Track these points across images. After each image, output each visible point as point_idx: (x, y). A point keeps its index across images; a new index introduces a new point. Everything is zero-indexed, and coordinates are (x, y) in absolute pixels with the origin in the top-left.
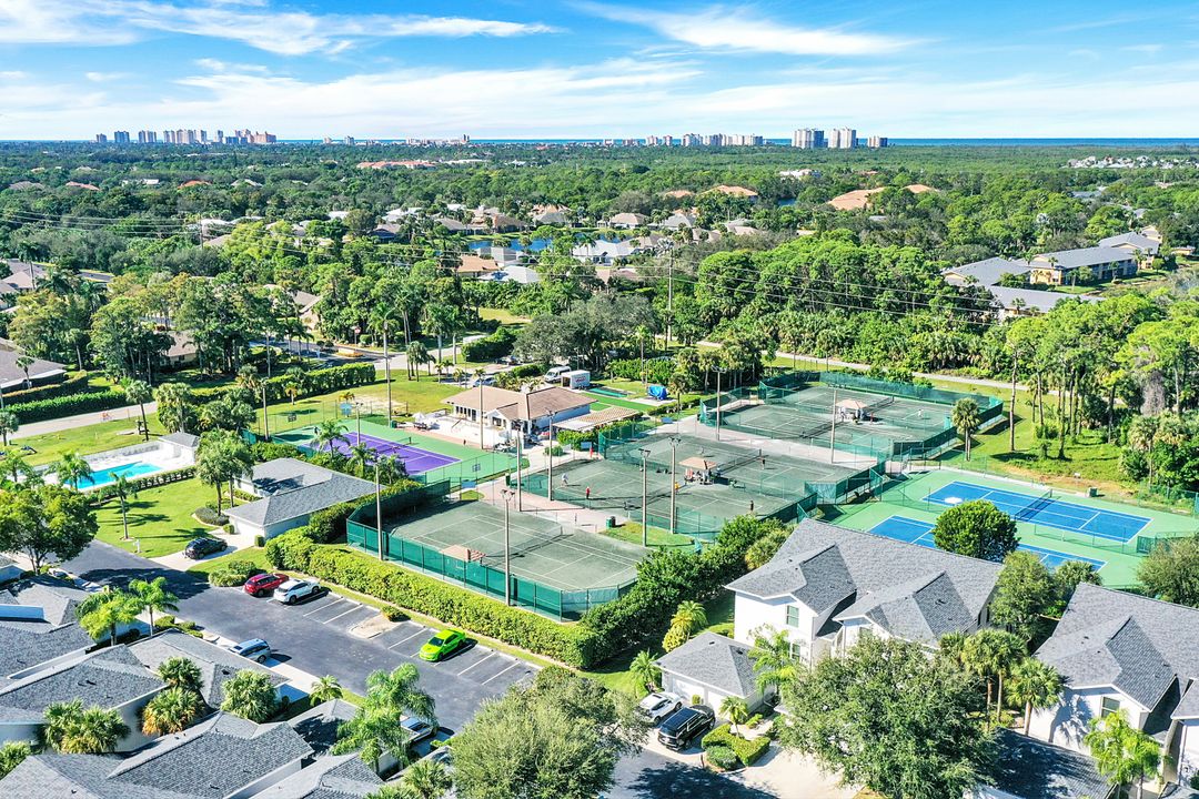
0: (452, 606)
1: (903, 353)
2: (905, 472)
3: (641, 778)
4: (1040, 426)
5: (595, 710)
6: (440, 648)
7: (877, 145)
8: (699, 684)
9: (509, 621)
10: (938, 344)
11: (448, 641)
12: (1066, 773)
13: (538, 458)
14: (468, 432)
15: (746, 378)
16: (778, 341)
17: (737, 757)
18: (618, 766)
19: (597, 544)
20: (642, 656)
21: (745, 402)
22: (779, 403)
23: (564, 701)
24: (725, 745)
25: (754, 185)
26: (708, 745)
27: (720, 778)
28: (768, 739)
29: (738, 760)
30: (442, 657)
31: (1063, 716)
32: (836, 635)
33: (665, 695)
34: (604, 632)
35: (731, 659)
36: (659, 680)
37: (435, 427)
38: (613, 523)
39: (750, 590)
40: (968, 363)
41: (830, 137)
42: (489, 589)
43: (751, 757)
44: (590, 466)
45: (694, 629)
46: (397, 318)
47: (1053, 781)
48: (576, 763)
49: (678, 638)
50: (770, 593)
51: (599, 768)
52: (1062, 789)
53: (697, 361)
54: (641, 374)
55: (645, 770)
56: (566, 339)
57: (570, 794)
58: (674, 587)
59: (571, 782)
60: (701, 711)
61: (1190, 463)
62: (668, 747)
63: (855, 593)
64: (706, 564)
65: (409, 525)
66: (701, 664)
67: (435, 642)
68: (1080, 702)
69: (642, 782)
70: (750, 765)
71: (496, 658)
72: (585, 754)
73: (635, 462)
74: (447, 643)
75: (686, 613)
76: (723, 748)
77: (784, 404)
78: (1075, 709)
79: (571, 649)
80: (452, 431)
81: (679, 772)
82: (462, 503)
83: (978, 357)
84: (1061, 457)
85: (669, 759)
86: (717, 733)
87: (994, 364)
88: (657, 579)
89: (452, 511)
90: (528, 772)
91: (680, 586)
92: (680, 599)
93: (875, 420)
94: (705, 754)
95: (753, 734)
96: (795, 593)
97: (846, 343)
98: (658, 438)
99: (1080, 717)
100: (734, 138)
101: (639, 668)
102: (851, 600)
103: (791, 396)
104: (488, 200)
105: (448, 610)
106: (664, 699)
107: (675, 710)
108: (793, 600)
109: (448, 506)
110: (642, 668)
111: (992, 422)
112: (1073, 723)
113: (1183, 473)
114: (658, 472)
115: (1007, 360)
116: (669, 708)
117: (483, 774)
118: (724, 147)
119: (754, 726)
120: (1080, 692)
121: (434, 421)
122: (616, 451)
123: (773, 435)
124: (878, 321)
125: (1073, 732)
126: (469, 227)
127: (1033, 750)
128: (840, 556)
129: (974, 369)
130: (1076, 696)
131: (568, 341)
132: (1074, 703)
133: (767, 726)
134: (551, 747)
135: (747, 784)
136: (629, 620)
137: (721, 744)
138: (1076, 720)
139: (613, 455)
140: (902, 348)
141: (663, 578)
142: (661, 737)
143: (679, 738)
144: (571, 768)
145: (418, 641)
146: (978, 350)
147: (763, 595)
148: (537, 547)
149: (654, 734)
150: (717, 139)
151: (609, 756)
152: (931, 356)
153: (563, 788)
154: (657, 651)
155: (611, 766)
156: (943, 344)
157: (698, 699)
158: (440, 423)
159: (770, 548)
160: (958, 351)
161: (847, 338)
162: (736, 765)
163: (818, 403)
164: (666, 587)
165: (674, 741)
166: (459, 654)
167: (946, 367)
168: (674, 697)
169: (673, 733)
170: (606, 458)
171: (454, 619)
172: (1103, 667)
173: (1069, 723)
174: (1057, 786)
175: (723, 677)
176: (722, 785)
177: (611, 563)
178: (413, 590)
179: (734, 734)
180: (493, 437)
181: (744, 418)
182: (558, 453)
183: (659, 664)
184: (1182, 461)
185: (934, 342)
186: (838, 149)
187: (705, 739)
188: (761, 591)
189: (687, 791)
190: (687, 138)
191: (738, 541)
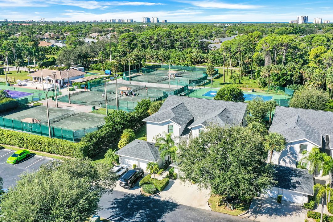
0: (23, 140)
1: (185, 60)
2: (194, 89)
3: (113, 203)
4: (231, 75)
5: (88, 173)
6: (17, 158)
7: (164, 22)
8: (135, 160)
9: (49, 143)
10: (195, 56)
11: (21, 155)
12: (296, 176)
13: (65, 92)
14: (39, 85)
15: (137, 68)
16: (146, 59)
17: (156, 188)
18: (101, 199)
19: (89, 116)
20: (109, 151)
21: (138, 74)
22: (149, 74)
23: (70, 170)
24: (150, 183)
25: (132, 28)
26: (142, 184)
27: (149, 198)
28: (168, 179)
29: (157, 189)
30: (17, 162)
31: (284, 154)
32: (188, 135)
33: (121, 165)
34: (92, 143)
35: (148, 148)
36: (117, 160)
37: (26, 85)
38: (94, 108)
39: (153, 121)
40: (204, 62)
41: (151, 20)
42: (42, 134)
43: (162, 187)
44: (85, 93)
45: (130, 140)
46: (11, 51)
47: (293, 180)
48: (75, 202)
49: (124, 143)
50: (161, 121)
51: (90, 203)
52: (298, 182)
53: (121, 62)
54: (102, 67)
55: (115, 199)
56: (75, 57)
57: (73, 220)
58: (120, 124)
59: (73, 213)
60: (137, 170)
61: (283, 78)
62: (124, 188)
63: (193, 119)
64: (132, 116)
65: (10, 115)
66: (136, 151)
67: (15, 155)
68: (291, 148)
69: (113, 205)
70: (162, 191)
71: (44, 160)
72: (81, 195)
73: (102, 91)
74: (20, 155)
75: (126, 134)
76: (149, 185)
77: (151, 74)
78: (289, 151)
79: (78, 151)
80: (31, 86)
81: (131, 198)
82: (33, 107)
83: (207, 60)
84: (240, 83)
85: (125, 193)
86: (145, 179)
87: (212, 62)
88: (113, 122)
89: (29, 109)
90: (46, 211)
91: (123, 124)
92: (123, 129)
93: (181, 77)
94: (141, 189)
95: (161, 177)
96: (171, 119)
97: (167, 58)
98: (109, 84)
99: (291, 154)
100: (125, 20)
101: (109, 155)
102: (192, 121)
103: (152, 72)
104: (50, 31)
105: (22, 142)
106: (120, 167)
107: (126, 172)
108: (171, 122)
109: (28, 108)
110: (110, 156)
111: (216, 76)
112: (288, 157)
113: (280, 82)
114: (110, 93)
115: (216, 60)
116: (123, 171)
117: (17, 216)
118: (122, 22)
119: (161, 174)
120: (291, 144)
121: (25, 83)
122: (94, 89)
123: (149, 82)
124: (176, 52)
125: (287, 160)
126: (44, 37)
127: (281, 168)
128: (185, 106)
129: (206, 64)
130: (289, 146)
131: (76, 58)
132: (288, 149)
133: (166, 173)
134: (60, 194)
135: (162, 199)
136: (103, 138)
137: (148, 183)
138: (289, 155)
139: (93, 90)
140: (184, 59)
141: (116, 121)
142: (121, 183)
143: (130, 183)
144: (74, 204)
145: (7, 157)
146: (207, 58)
147: (158, 122)
148: (64, 118)
149: (118, 182)
150: (120, 20)
151: (96, 195)
152: (193, 60)
153: (68, 218)
154: (115, 148)
155: (98, 200)
156: (197, 56)
157: (135, 166)
158: (27, 83)
159: (158, 106)
160: (201, 58)
161: (167, 57)
162: (156, 191)
163: (161, 74)
164: (117, 125)
165: (127, 185)
166: (26, 160)
167: (198, 63)
168: (125, 166)
169: (126, 181)
170: (91, 90)
171: (25, 146)
172: (298, 133)
173: (286, 157)
174: (295, 181)
175: (145, 155)
176: (151, 202)
177: (94, 121)
178: (5, 136)
179: (153, 178)
180: (47, 86)
181: (139, 78)
182: (73, 90)
183: (117, 153)
184: (280, 78)
185: (194, 55)
186: (154, 23)
187: (141, 182)
188: (157, 120)
189: (135, 207)
190: (111, 20)
191: (144, 108)
